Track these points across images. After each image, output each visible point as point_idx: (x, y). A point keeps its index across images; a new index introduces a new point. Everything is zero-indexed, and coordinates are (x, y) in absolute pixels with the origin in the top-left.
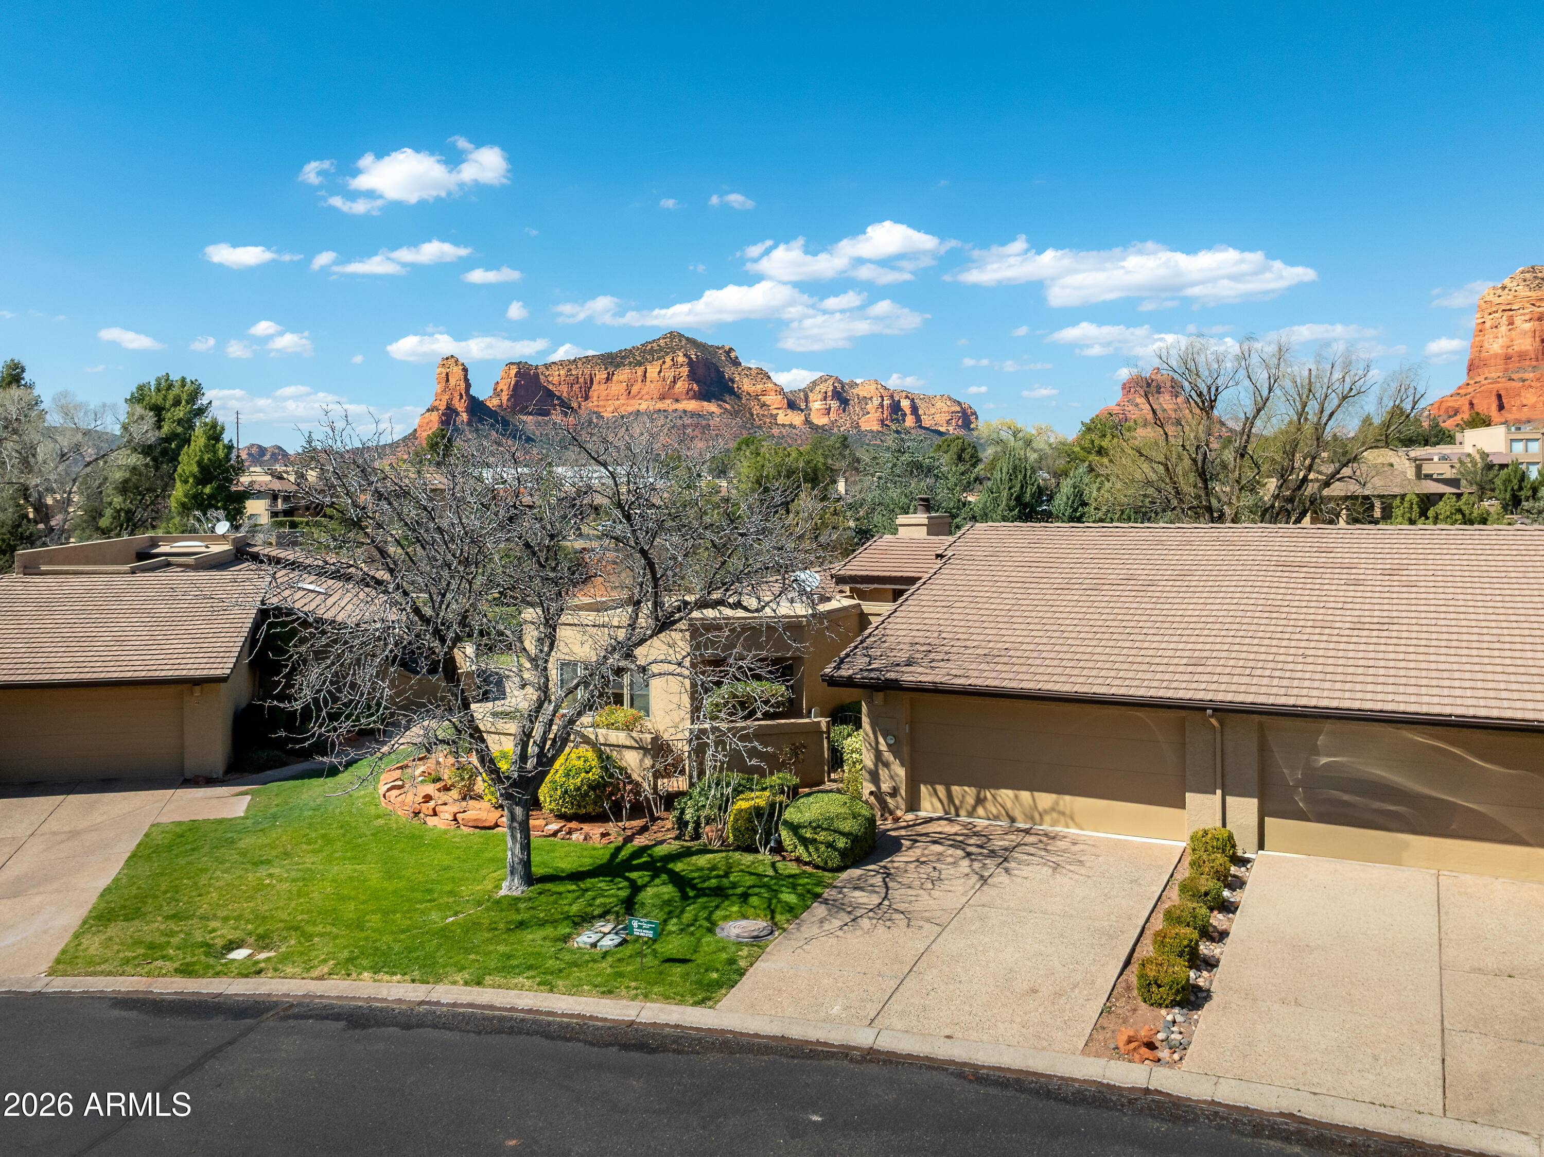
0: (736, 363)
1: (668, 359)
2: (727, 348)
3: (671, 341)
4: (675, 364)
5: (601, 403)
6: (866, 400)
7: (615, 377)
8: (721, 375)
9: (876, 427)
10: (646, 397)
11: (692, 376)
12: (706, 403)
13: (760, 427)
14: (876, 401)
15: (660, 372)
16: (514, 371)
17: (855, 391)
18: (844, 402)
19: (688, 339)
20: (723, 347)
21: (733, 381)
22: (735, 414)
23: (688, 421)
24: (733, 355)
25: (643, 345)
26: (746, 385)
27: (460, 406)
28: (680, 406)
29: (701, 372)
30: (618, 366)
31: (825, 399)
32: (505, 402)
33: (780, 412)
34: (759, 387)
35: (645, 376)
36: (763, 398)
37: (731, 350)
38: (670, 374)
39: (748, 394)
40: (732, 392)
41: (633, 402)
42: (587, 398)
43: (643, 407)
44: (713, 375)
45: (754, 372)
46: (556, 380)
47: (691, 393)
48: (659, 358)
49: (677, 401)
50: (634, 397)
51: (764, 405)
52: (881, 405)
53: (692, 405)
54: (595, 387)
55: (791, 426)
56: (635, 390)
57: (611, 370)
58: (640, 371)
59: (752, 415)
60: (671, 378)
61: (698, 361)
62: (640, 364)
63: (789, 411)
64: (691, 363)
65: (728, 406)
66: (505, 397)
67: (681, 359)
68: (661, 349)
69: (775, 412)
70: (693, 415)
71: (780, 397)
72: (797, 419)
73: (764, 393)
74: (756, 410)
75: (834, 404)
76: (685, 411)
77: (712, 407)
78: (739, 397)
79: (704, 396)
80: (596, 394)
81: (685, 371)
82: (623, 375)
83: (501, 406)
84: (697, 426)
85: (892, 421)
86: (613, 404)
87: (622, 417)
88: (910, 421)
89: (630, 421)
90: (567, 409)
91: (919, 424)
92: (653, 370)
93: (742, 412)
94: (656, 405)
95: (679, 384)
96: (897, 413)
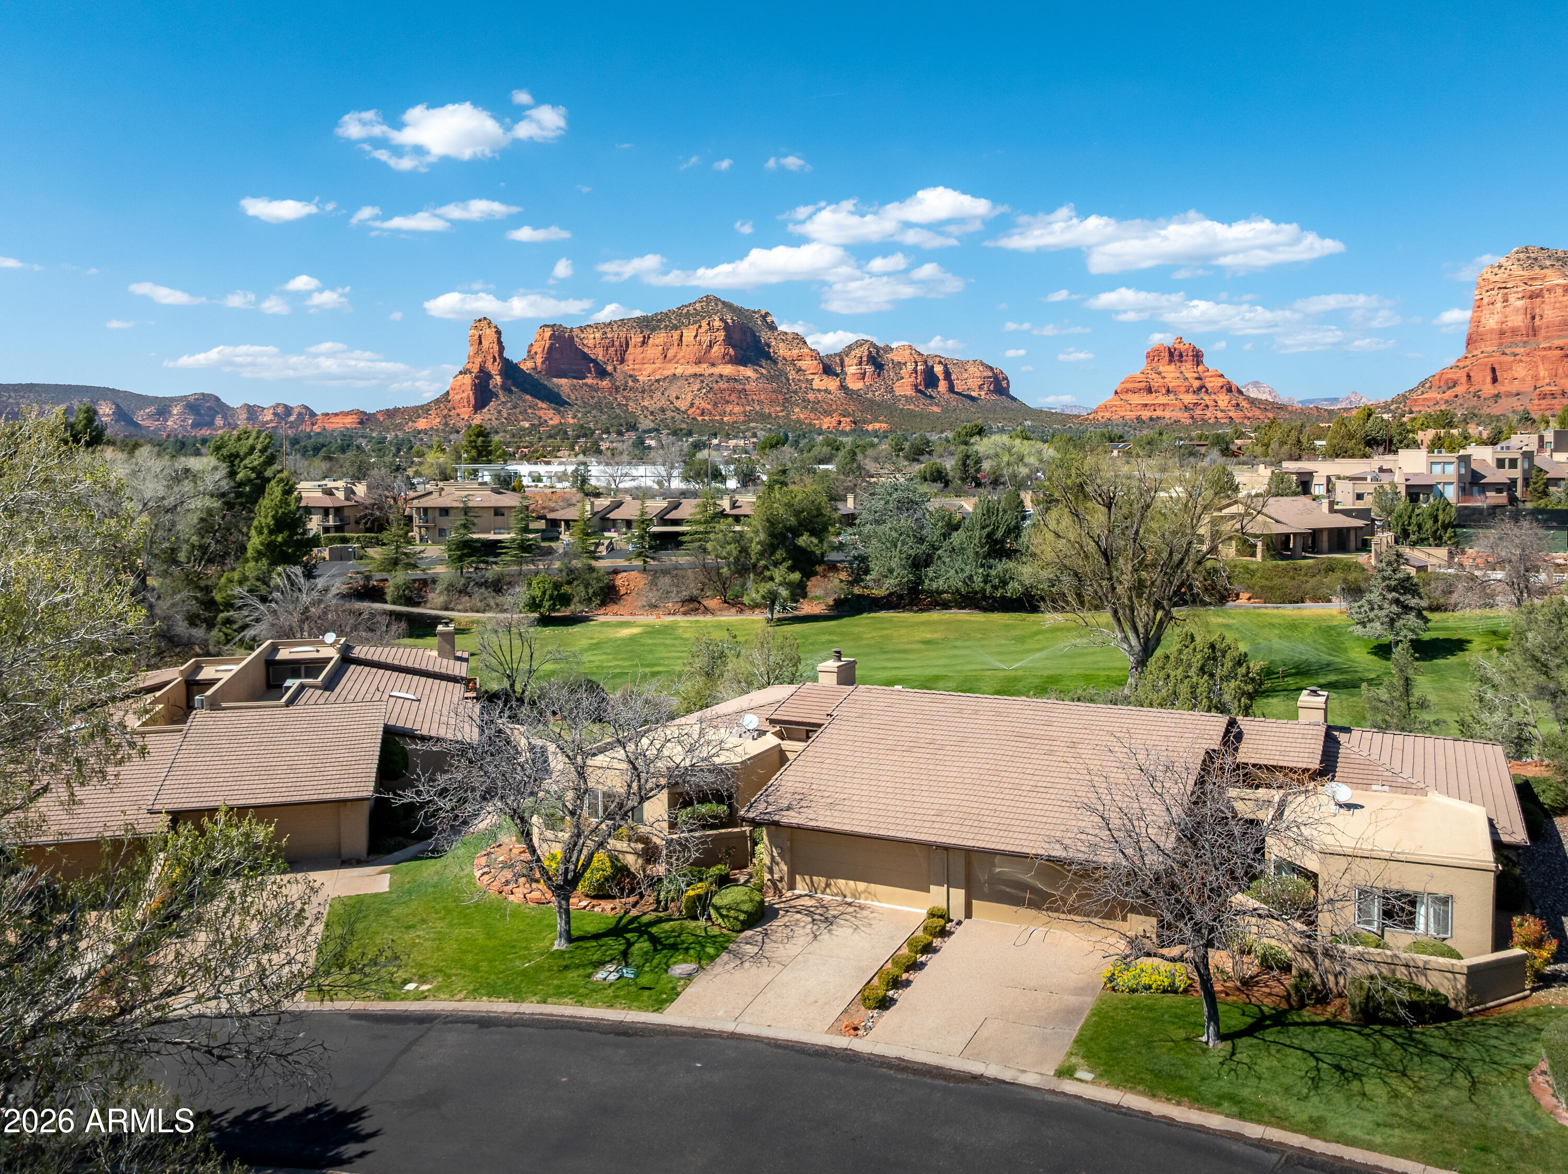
0: (772, 327)
1: (704, 323)
2: (763, 312)
3: (708, 305)
4: (711, 328)
5: (636, 367)
6: (899, 365)
7: (651, 341)
8: (757, 339)
9: (910, 392)
10: (682, 361)
11: (728, 340)
12: (742, 368)
13: (795, 392)
14: (910, 367)
15: (696, 336)
16: (548, 333)
17: (890, 356)
18: (879, 367)
19: (724, 303)
20: (759, 311)
21: (769, 346)
22: (771, 379)
23: (723, 385)
24: (769, 319)
25: (679, 309)
26: (782, 350)
27: (494, 369)
28: (717, 370)
29: (737, 336)
30: (653, 329)
31: (860, 363)
32: (539, 365)
33: (816, 377)
34: (795, 352)
35: (681, 340)
36: (799, 363)
37: (767, 314)
38: (706, 339)
39: (785, 359)
40: (768, 356)
41: (669, 365)
42: (622, 361)
43: (679, 371)
44: (749, 339)
45: (790, 337)
46: (591, 343)
47: (727, 358)
48: (695, 322)
49: (713, 365)
50: (670, 361)
51: (799, 370)
52: (915, 371)
53: (728, 370)
54: (631, 350)
55: (826, 391)
56: (670, 354)
57: (647, 333)
58: (676, 335)
59: (788, 380)
60: (707, 343)
61: (734, 326)
62: (676, 328)
63: (824, 377)
64: (727, 327)
65: (764, 371)
66: (539, 360)
67: (717, 323)
68: (697, 313)
69: (811, 377)
70: (729, 379)
71: (815, 362)
72: (832, 384)
73: (800, 358)
74: (792, 375)
75: (869, 369)
76: (721, 376)
77: (748, 372)
78: (775, 362)
79: (740, 360)
80: (631, 357)
81: (721, 335)
82: (658, 338)
83: (535, 368)
84: (733, 390)
85: (927, 387)
86: (649, 368)
87: (658, 381)
88: (943, 385)
89: (666, 384)
90: (602, 373)
91: (951, 389)
92: (689, 334)
93: (778, 377)
94: (692, 370)
95: (715, 348)
96: (930, 379)
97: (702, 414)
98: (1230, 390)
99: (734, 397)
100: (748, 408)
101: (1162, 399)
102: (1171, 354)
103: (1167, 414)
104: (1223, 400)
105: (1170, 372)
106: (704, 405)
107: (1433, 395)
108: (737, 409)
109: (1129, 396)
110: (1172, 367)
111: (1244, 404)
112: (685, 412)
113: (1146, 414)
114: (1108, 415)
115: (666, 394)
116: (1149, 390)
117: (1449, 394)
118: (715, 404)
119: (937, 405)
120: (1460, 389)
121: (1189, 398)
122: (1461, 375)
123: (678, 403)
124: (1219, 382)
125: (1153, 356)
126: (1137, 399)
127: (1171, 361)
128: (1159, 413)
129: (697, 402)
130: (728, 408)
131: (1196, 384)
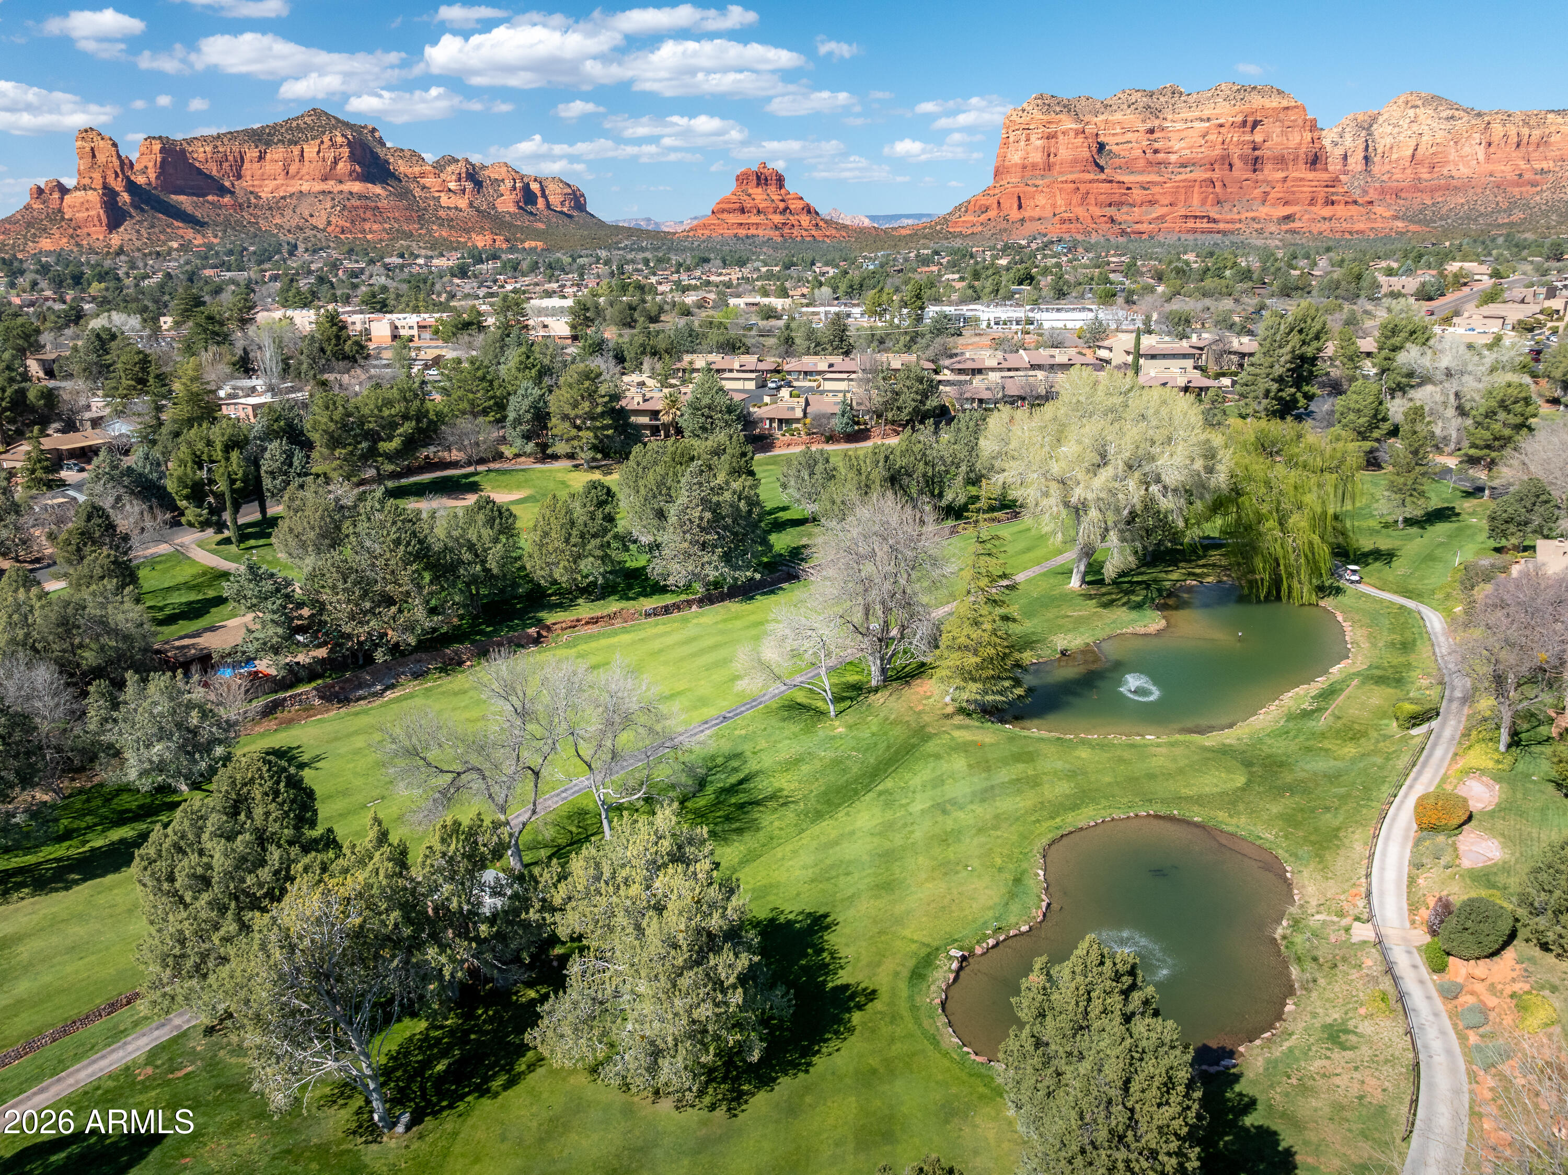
0: (383, 143)
1: (326, 139)
2: (369, 128)
3: (319, 119)
4: (333, 145)
5: (256, 183)
6: (497, 182)
7: (268, 156)
8: (375, 156)
9: (512, 209)
10: (307, 177)
11: (353, 158)
12: (370, 185)
13: (426, 209)
14: (509, 184)
15: (319, 152)
16: (157, 146)
17: (486, 173)
18: (478, 184)
19: (336, 118)
20: (366, 126)
21: (388, 163)
22: (399, 196)
23: (355, 202)
24: (377, 135)
25: (286, 122)
26: (402, 167)
27: (118, 185)
28: (346, 187)
30: (268, 144)
31: (459, 180)
32: (153, 180)
33: (444, 194)
34: (417, 170)
35: (302, 156)
36: (422, 181)
37: (373, 129)
38: (330, 155)
39: (406, 176)
40: (390, 173)
41: (293, 182)
42: (239, 177)
43: (305, 187)
44: (370, 155)
45: (408, 154)
46: (201, 156)
47: (354, 174)
48: (314, 138)
49: (341, 182)
50: (293, 177)
51: (424, 188)
52: (514, 188)
53: (357, 187)
54: (247, 165)
55: (456, 208)
56: (293, 169)
57: (263, 148)
58: (296, 150)
59: (416, 197)
60: (331, 159)
61: (354, 142)
62: (296, 143)
63: (452, 194)
64: (349, 144)
65: (392, 189)
66: (152, 176)
67: (339, 139)
68: (311, 127)
69: (439, 194)
70: (360, 197)
71: (440, 180)
72: (461, 201)
73: (423, 175)
74: (417, 192)
75: (469, 185)
76: (351, 193)
77: (378, 189)
78: (398, 179)
79: (367, 177)
80: (249, 173)
81: (346, 151)
82: (276, 153)
83: (150, 184)
84: (366, 208)
85: (526, 203)
86: (271, 185)
87: (283, 198)
88: (541, 202)
89: (294, 202)
90: (222, 191)
91: (548, 206)
92: (310, 150)
93: (405, 194)
94: (318, 187)
95: (341, 165)
96: (528, 197)
97: (343, 232)
98: (809, 212)
99: (369, 214)
100: (387, 226)
101: (754, 219)
102: (758, 178)
103: (760, 232)
104: (805, 220)
105: (758, 193)
106: (341, 223)
107: (969, 218)
108: (375, 227)
109: (725, 216)
110: (760, 190)
111: (821, 224)
112: (324, 230)
113: (742, 232)
114: (707, 232)
115: (298, 211)
116: (743, 211)
117: (984, 217)
118: (353, 222)
119: (540, 221)
120: (992, 214)
121: (778, 219)
122: (993, 201)
123: (313, 221)
124: (800, 205)
125: (742, 179)
126: (734, 219)
127: (758, 185)
128: (752, 231)
129: (333, 220)
130: (367, 226)
131: (782, 205)
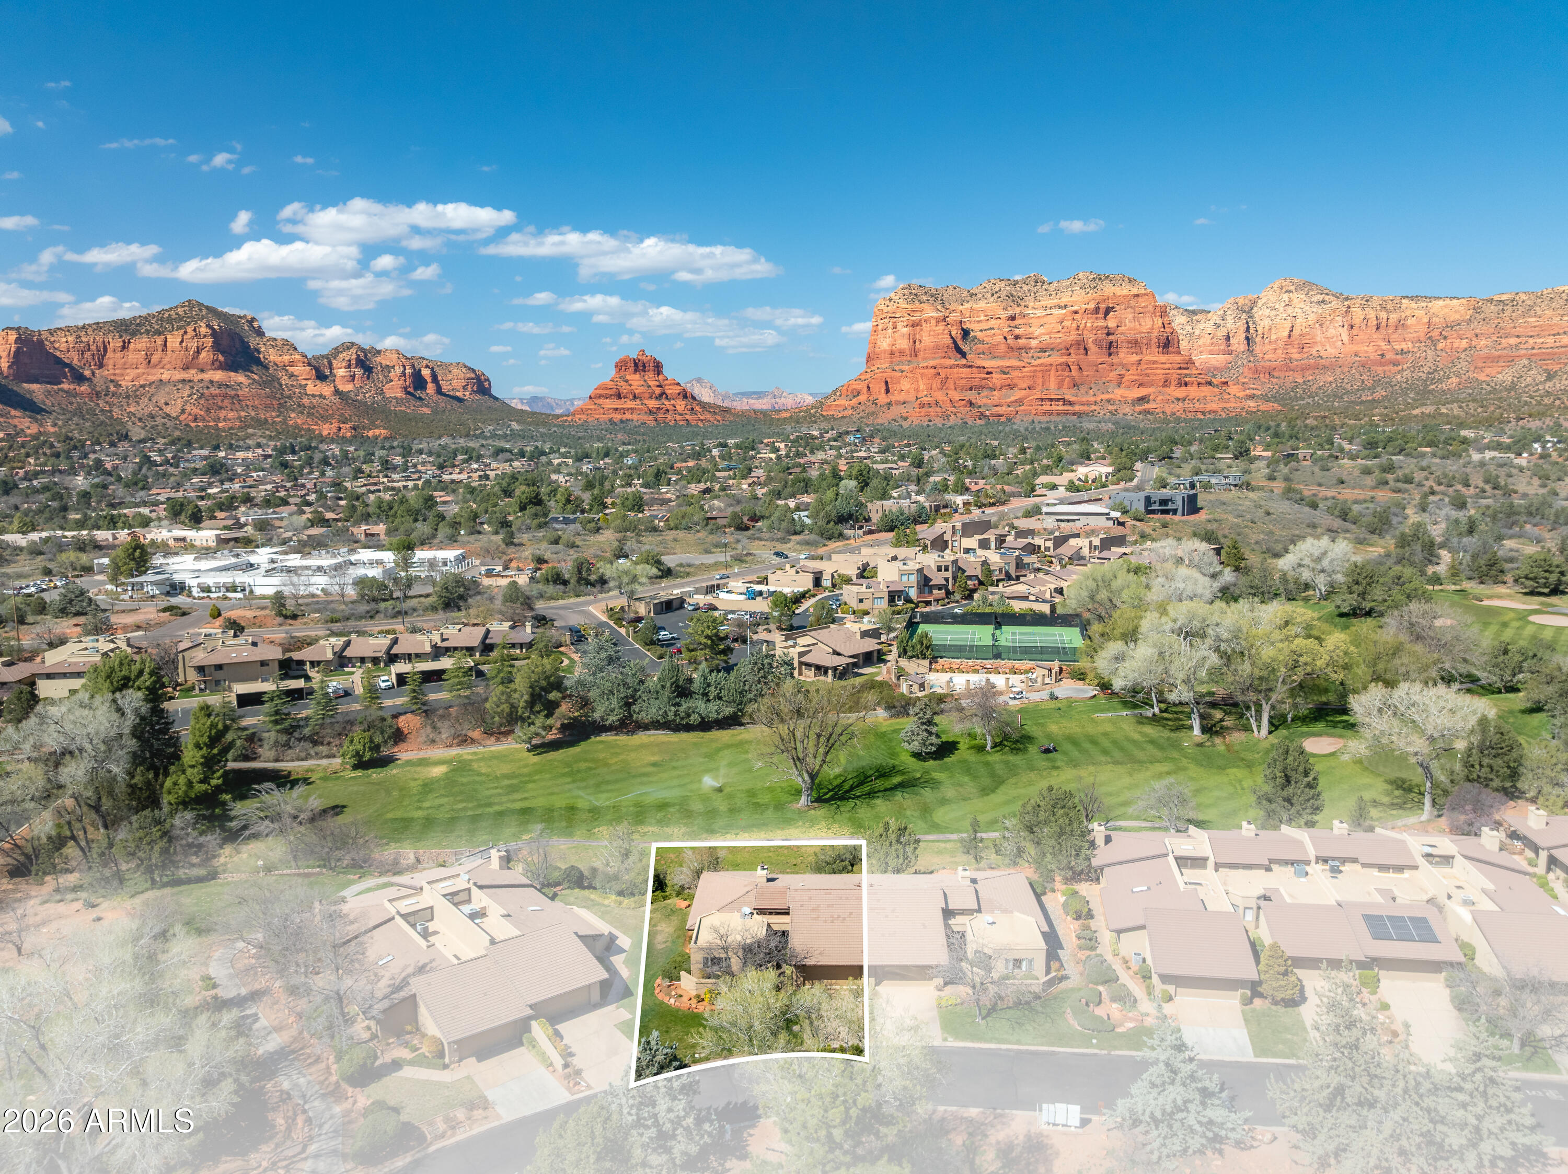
0: (260, 333)
1: (190, 329)
2: (249, 318)
3: (191, 310)
4: (197, 335)
5: (117, 371)
6: (388, 368)
7: (132, 346)
8: (246, 346)
9: (400, 394)
10: (168, 366)
11: (217, 347)
12: (233, 374)
13: (290, 397)
14: (399, 370)
15: (182, 342)
16: (13, 336)
17: (378, 359)
18: (368, 370)
19: (208, 308)
20: (245, 316)
21: (259, 352)
22: (264, 384)
23: (213, 391)
24: (255, 324)
25: (159, 313)
26: (272, 356)
28: (207, 376)
29: (225, 342)
30: (133, 334)
31: (349, 366)
32: (5, 369)
33: (309, 382)
34: (286, 358)
35: (165, 345)
36: (291, 369)
37: (253, 319)
38: (193, 345)
39: (276, 364)
40: (258, 362)
41: (154, 371)
42: (101, 366)
43: (165, 377)
44: (238, 344)
45: (279, 343)
46: (63, 346)
47: (217, 364)
48: (179, 329)
49: (202, 371)
50: (155, 366)
51: (292, 376)
52: (404, 374)
53: (218, 375)
54: (110, 354)
55: (321, 396)
56: (155, 359)
57: (127, 338)
58: (160, 341)
59: (281, 385)
60: (194, 349)
61: (222, 333)
62: (159, 333)
63: (318, 382)
64: (214, 334)
65: (256, 377)
66: (9, 365)
67: (204, 330)
68: (180, 319)
69: (304, 382)
70: (220, 385)
71: (308, 368)
72: (326, 389)
73: (292, 363)
74: (285, 380)
75: (359, 372)
76: (211, 382)
77: (240, 378)
78: (266, 368)
79: (231, 366)
80: (111, 362)
81: (209, 341)
82: (140, 343)
84: (225, 396)
85: (416, 389)
86: (132, 373)
87: (143, 386)
88: (431, 388)
89: (152, 390)
90: (79, 378)
91: (439, 391)
92: (173, 340)
93: (271, 382)
94: (179, 375)
95: (203, 354)
96: (419, 382)
97: (195, 420)
98: (685, 397)
99: (226, 403)
100: (243, 414)
101: (630, 404)
102: (636, 365)
103: (635, 417)
104: (681, 405)
105: (635, 379)
106: (196, 411)
107: (842, 402)
108: (231, 415)
109: (602, 401)
110: (637, 376)
111: (697, 408)
112: (177, 418)
113: (617, 417)
114: (584, 417)
115: (154, 400)
116: (619, 396)
117: (855, 401)
118: (208, 410)
119: (426, 406)
120: (862, 398)
121: (652, 404)
122: (862, 386)
123: (168, 409)
124: (677, 390)
125: (621, 366)
126: (609, 404)
127: (636, 371)
128: (628, 416)
129: (188, 408)
130: (222, 414)
131: (658, 391)
